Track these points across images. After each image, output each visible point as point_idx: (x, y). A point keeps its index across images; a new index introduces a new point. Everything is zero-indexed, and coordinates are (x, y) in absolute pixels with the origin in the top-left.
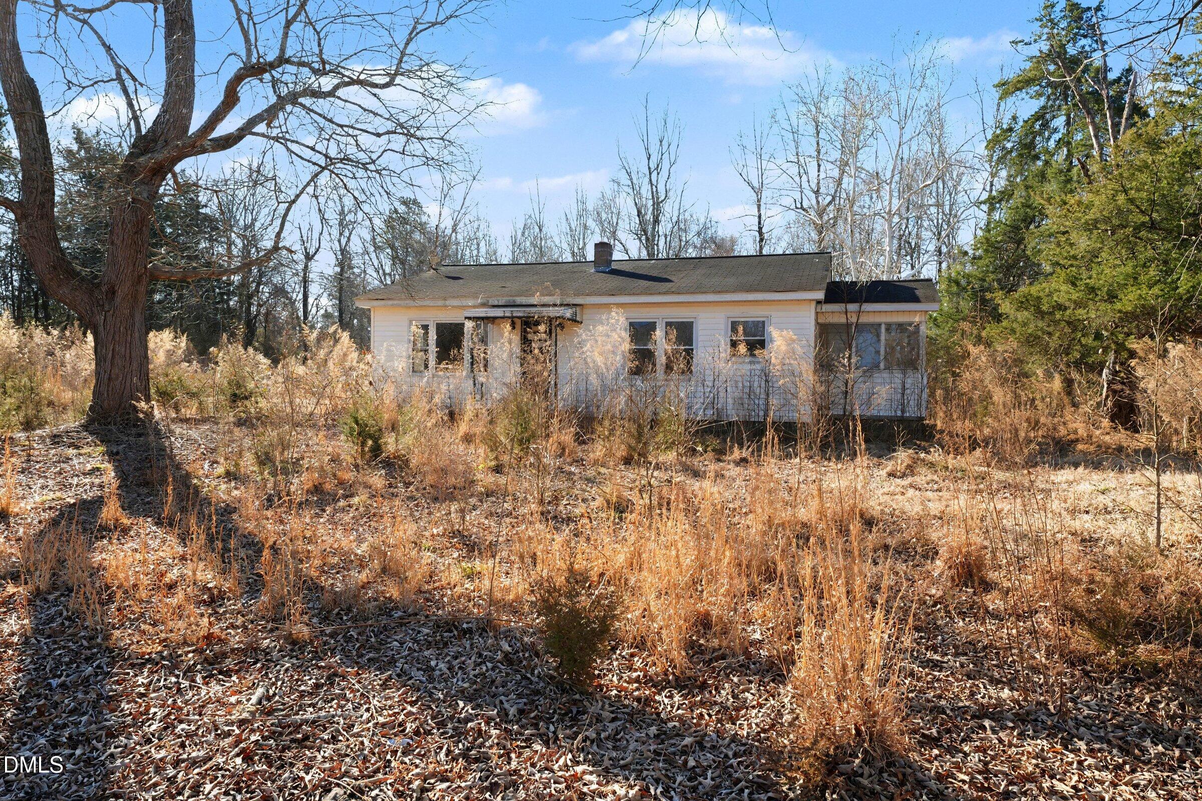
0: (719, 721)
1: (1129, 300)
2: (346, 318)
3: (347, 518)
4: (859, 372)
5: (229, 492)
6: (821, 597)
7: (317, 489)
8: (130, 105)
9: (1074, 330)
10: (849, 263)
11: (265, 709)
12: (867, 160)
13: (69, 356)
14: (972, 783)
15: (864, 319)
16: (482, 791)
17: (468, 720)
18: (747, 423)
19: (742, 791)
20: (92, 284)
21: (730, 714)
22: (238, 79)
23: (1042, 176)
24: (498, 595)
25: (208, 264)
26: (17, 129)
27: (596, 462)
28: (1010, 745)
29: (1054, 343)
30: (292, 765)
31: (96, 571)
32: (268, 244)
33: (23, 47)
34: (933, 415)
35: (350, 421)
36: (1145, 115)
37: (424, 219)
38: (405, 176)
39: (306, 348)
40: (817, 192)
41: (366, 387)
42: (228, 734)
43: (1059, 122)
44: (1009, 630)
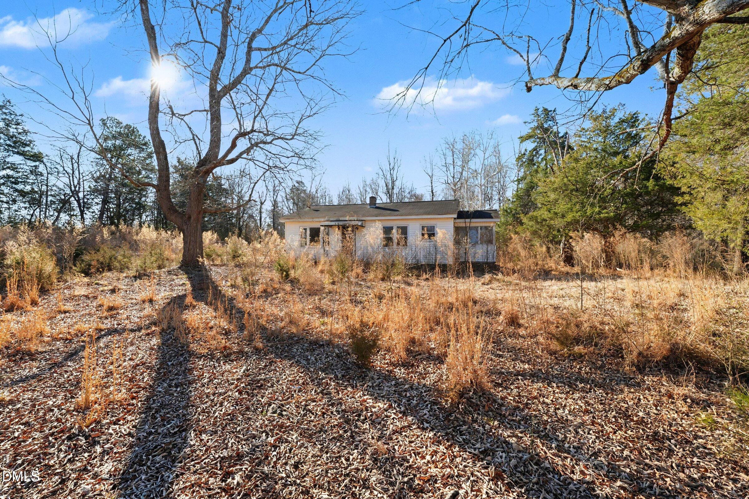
0: (419, 379)
1: (569, 217)
2: (276, 225)
3: (276, 302)
4: (470, 245)
5: (232, 292)
6: (457, 331)
7: (265, 291)
8: (197, 149)
9: (550, 229)
10: (466, 204)
11: (246, 374)
12: (472, 165)
13: (174, 241)
14: (514, 400)
15: (473, 225)
16: (329, 406)
17: (323, 379)
18: (428, 265)
19: (427, 405)
20: (182, 214)
21: (422, 376)
22: (236, 138)
23: (537, 171)
24: (334, 331)
25: (225, 207)
26: (157, 159)
27: (370, 280)
28: (528, 386)
29: (542, 234)
30: (257, 395)
31: (184, 322)
32: (246, 198)
33: (160, 129)
34: (499, 261)
35: (277, 265)
36: (573, 149)
37: (305, 188)
38: (298, 173)
39: (260, 237)
40: (453, 177)
41: (283, 252)
42: (233, 384)
43: (542, 152)
44: (529, 342)
